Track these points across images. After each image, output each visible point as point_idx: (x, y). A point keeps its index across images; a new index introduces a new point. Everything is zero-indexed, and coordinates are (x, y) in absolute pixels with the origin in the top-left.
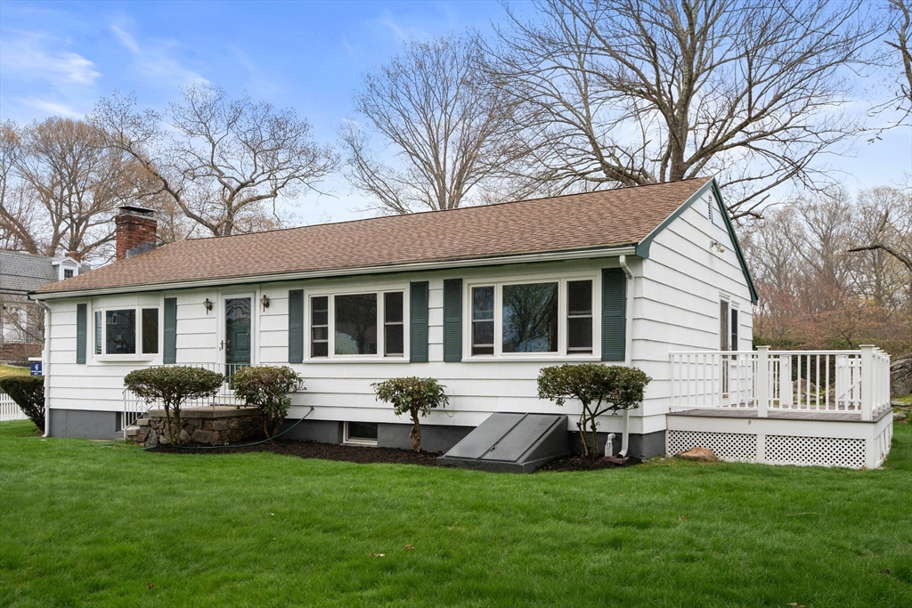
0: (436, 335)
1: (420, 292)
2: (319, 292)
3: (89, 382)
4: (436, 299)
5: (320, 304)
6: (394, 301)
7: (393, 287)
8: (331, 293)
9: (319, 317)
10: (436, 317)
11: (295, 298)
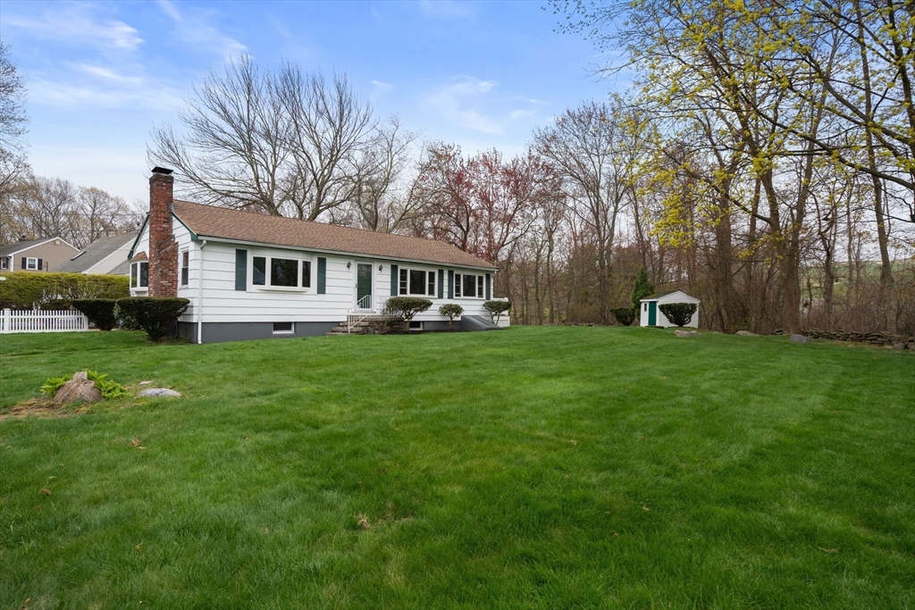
0: (446, 289)
1: (441, 273)
2: (404, 267)
3: (249, 303)
4: (446, 277)
5: (404, 272)
6: (432, 275)
7: (432, 270)
8: (409, 269)
9: (404, 278)
10: (446, 283)
11: (394, 269)
